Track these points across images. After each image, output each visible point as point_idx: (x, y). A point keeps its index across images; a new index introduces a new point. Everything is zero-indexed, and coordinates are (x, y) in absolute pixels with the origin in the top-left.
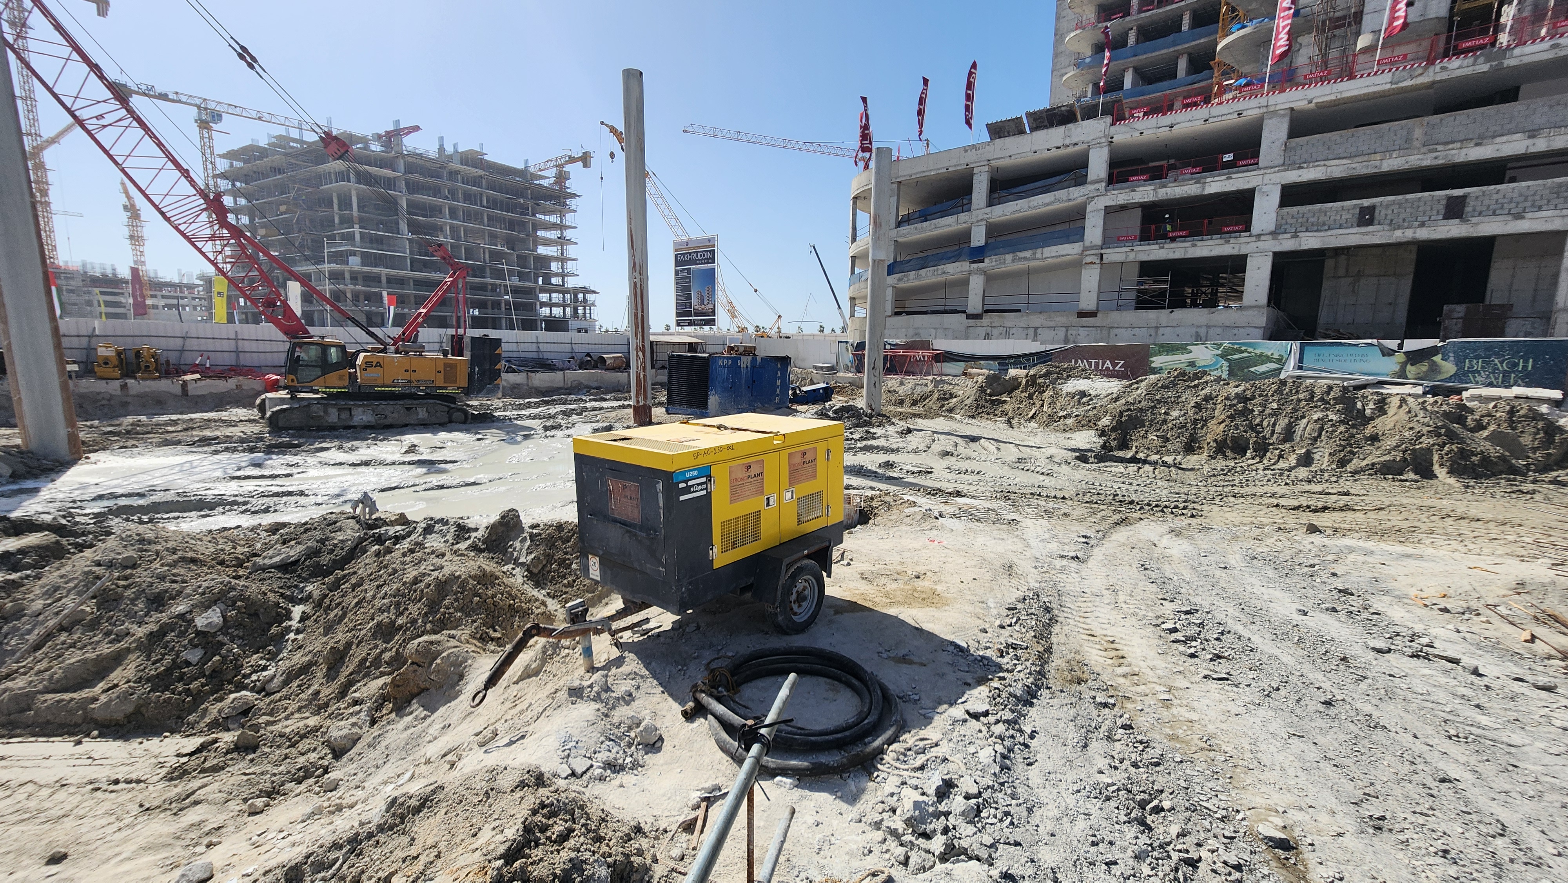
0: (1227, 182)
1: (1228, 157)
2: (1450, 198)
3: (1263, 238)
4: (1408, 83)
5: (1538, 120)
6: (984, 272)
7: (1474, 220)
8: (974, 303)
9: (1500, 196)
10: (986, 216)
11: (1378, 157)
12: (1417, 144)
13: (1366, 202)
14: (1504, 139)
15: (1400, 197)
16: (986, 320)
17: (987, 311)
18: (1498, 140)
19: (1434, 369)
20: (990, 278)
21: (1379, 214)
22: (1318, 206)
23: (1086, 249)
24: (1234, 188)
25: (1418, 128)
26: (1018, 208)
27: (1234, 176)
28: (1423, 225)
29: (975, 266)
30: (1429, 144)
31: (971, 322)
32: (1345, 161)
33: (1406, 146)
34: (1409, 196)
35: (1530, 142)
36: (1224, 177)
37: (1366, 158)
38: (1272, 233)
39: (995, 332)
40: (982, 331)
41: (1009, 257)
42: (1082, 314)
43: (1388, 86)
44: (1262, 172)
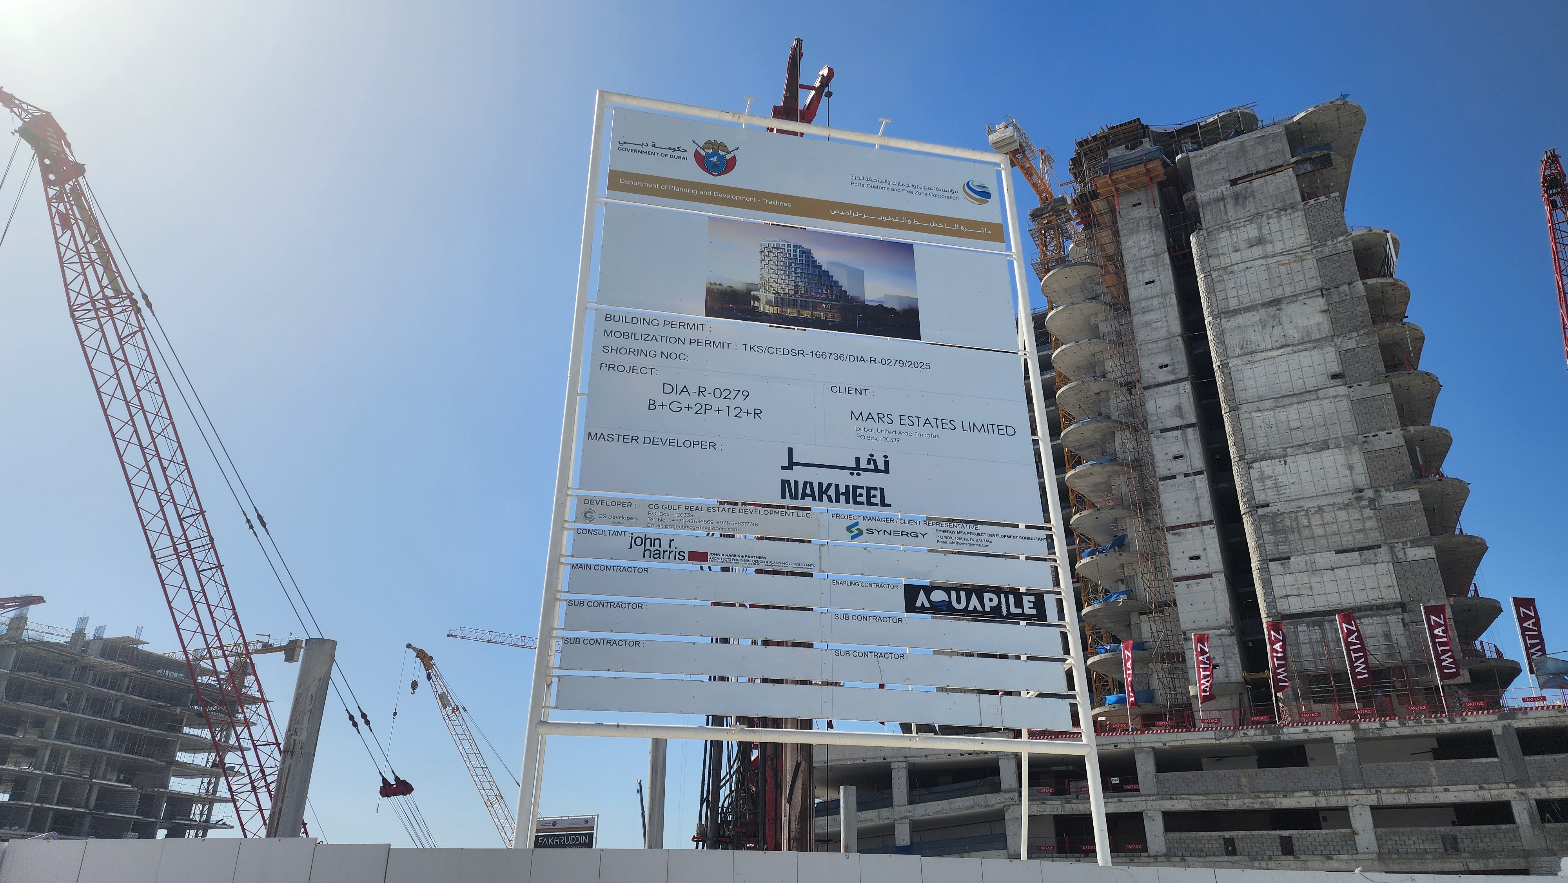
0: (1119, 804)
1: (1115, 781)
2: (1281, 837)
3: (1159, 859)
4: (1225, 741)
5: (1316, 783)
7: (1303, 857)
9: (1311, 840)
11: (1224, 796)
12: (1246, 790)
13: (1227, 834)
14: (1300, 794)
15: (1248, 833)
18: (1296, 794)
21: (1239, 845)
22: (1193, 834)
24: (1126, 811)
25: (1243, 776)
26: (940, 808)
28: (1270, 858)
30: (1255, 792)
32: (1201, 797)
33: (1240, 792)
34: (1255, 833)
35: (1314, 799)
37: (1215, 797)
38: (1165, 855)
43: (1214, 741)
44: (1144, 798)
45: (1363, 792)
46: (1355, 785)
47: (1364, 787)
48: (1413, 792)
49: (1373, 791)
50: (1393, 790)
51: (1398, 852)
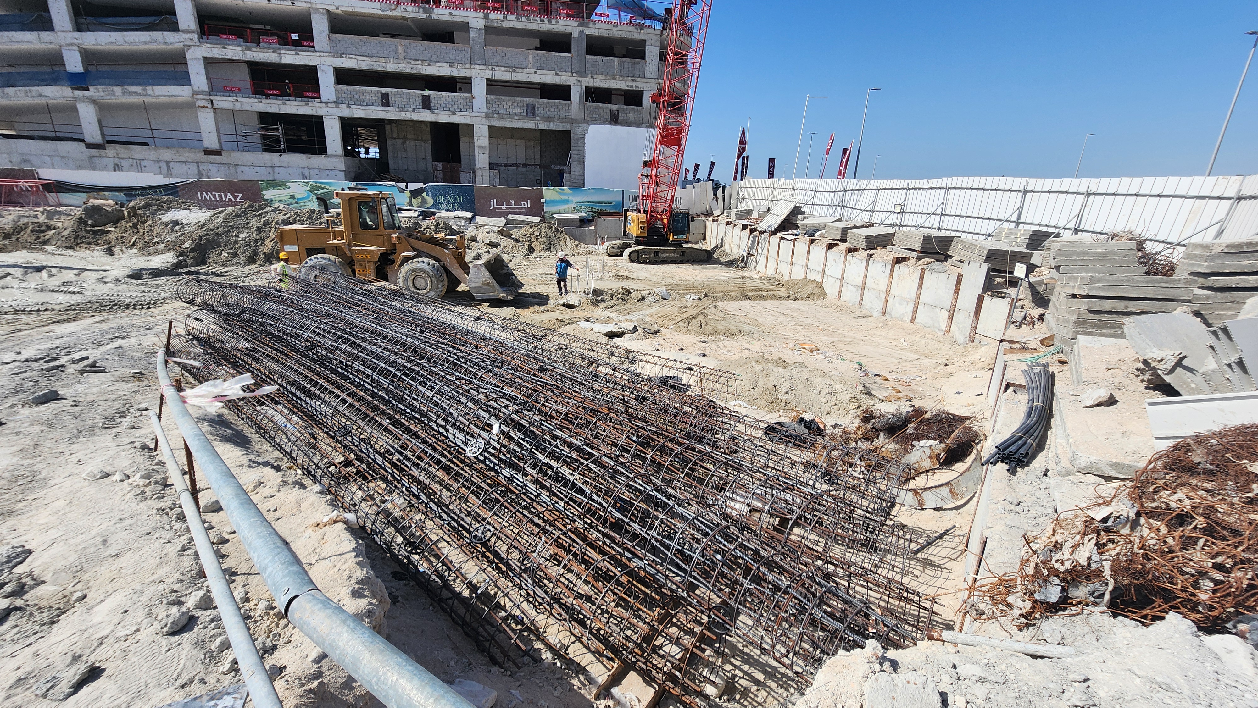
0: (296, 57)
1: (295, 36)
2: (423, 96)
3: (329, 105)
4: (389, 13)
5: (452, 57)
6: (94, 102)
7: (436, 112)
8: (92, 132)
9: (443, 99)
10: (76, 41)
11: (383, 60)
12: (401, 57)
13: (384, 90)
14: (440, 64)
15: (399, 90)
16: (111, 150)
17: (110, 142)
18: (437, 64)
19: (424, 201)
20: (103, 109)
21: (392, 99)
22: (358, 88)
23: (195, 93)
24: (302, 63)
25: (400, 45)
26: (112, 40)
27: (300, 53)
28: (414, 111)
29: (78, 93)
30: (408, 59)
31: (93, 152)
32: (365, 59)
33: (396, 57)
34: (404, 90)
35: (450, 69)
36: (293, 52)
37: (377, 59)
38: (334, 102)
39: (125, 163)
40: (110, 162)
41: (118, 90)
42: (208, 152)
43: (379, 12)
44: (318, 54)
45: (483, 67)
46: (479, 62)
47: (485, 64)
48: (514, 71)
49: (490, 68)
50: (503, 69)
51: (498, 113)
